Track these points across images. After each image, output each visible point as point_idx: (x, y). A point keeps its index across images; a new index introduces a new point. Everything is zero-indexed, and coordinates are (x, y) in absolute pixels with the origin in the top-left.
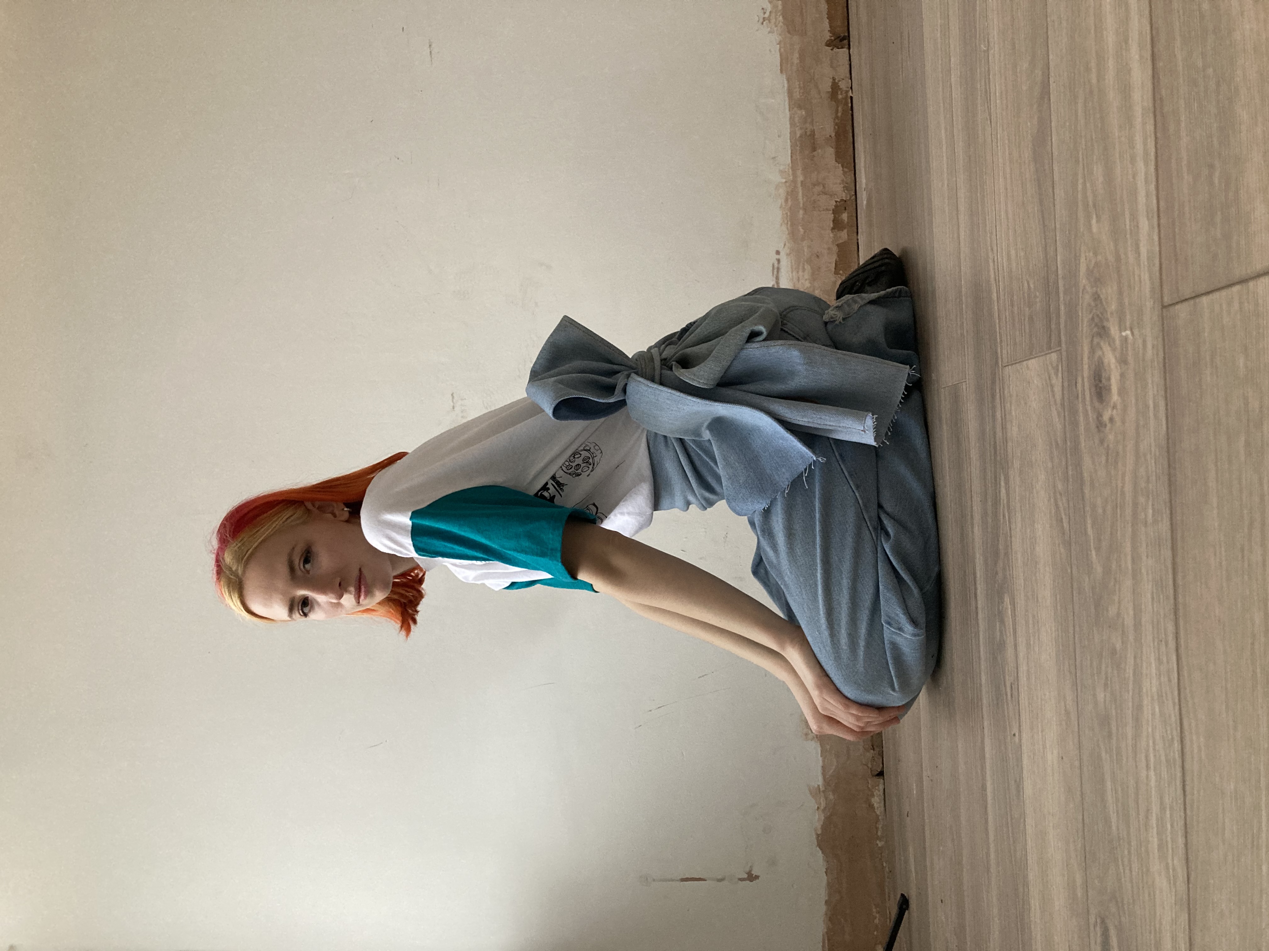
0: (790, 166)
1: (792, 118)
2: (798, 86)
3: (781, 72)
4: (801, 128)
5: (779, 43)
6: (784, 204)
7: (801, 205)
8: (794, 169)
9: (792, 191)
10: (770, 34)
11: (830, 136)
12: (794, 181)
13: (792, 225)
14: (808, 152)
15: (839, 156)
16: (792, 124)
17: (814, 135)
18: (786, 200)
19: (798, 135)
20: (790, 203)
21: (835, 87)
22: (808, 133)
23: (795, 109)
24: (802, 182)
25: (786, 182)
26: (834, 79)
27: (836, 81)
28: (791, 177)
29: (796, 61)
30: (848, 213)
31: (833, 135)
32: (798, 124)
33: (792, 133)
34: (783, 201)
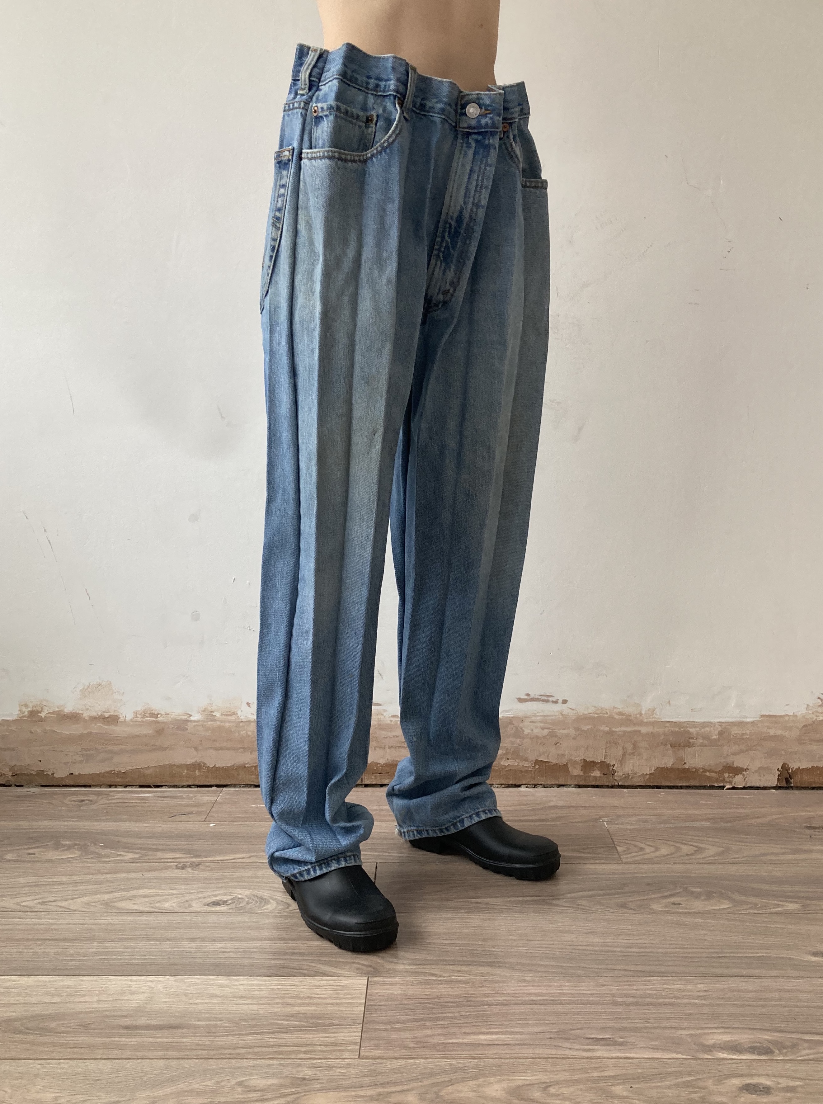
0: (659, 720)
1: (709, 724)
2: (744, 732)
3: (762, 716)
4: (697, 734)
5: (794, 715)
6: (618, 710)
7: (614, 729)
8: (654, 724)
9: (630, 720)
10: (806, 706)
11: (685, 763)
12: (641, 723)
13: (594, 718)
14: (671, 739)
15: (662, 771)
16: (704, 725)
17: (689, 747)
18: (621, 714)
19: (690, 730)
20: (616, 717)
21: (738, 771)
22: (691, 740)
23: (720, 729)
24: (640, 731)
25: (641, 715)
26: (746, 770)
27: (744, 773)
28: (645, 720)
29: (772, 732)
30: (600, 777)
31: (686, 766)
32: (703, 730)
33: (694, 724)
34: (621, 710)
